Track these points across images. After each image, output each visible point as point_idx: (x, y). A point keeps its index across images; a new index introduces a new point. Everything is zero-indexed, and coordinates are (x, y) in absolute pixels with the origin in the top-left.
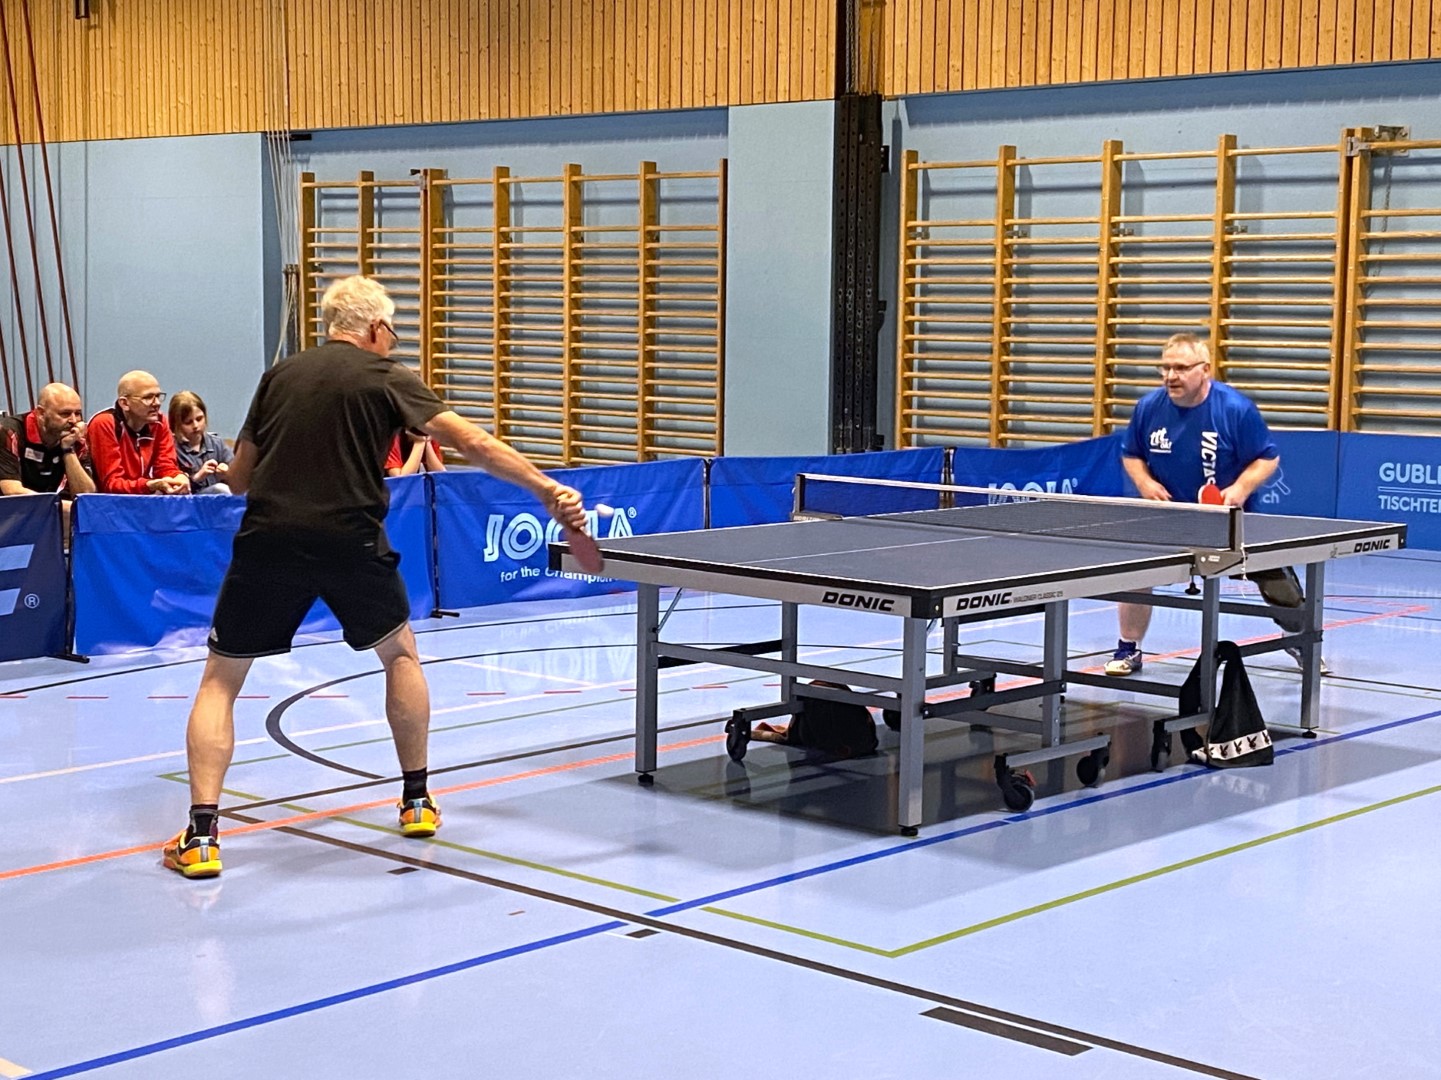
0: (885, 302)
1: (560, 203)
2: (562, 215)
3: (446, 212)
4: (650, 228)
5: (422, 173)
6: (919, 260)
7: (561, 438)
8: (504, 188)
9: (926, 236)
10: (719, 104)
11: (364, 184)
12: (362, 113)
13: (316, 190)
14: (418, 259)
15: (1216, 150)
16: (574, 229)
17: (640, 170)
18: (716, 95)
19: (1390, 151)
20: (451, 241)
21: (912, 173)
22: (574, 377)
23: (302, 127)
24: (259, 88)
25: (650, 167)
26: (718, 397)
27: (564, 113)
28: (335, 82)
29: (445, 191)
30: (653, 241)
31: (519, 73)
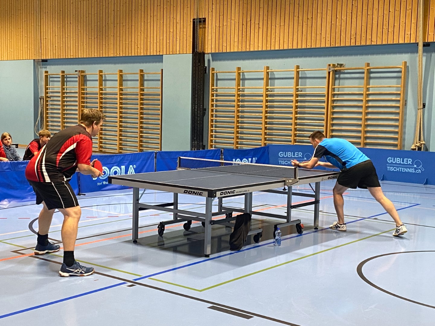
0: (206, 109)
1: (117, 80)
2: (117, 84)
3: (85, 82)
4: (141, 88)
5: (78, 72)
6: (215, 97)
7: (117, 145)
8: (101, 76)
9: (217, 91)
10: (161, 54)
11: (62, 74)
12: (62, 55)
13: (49, 76)
14: (77, 95)
15: (294, 69)
16: (120, 87)
17: (139, 72)
18: (160, 51)
19: (340, 70)
20: (86, 90)
21: (213, 74)
22: (120, 128)
23: (45, 58)
24: (33, 47)
25: (142, 71)
26: (160, 134)
27: (118, 56)
28: (54, 46)
29: (85, 76)
30: (143, 91)
31: (105, 44)
